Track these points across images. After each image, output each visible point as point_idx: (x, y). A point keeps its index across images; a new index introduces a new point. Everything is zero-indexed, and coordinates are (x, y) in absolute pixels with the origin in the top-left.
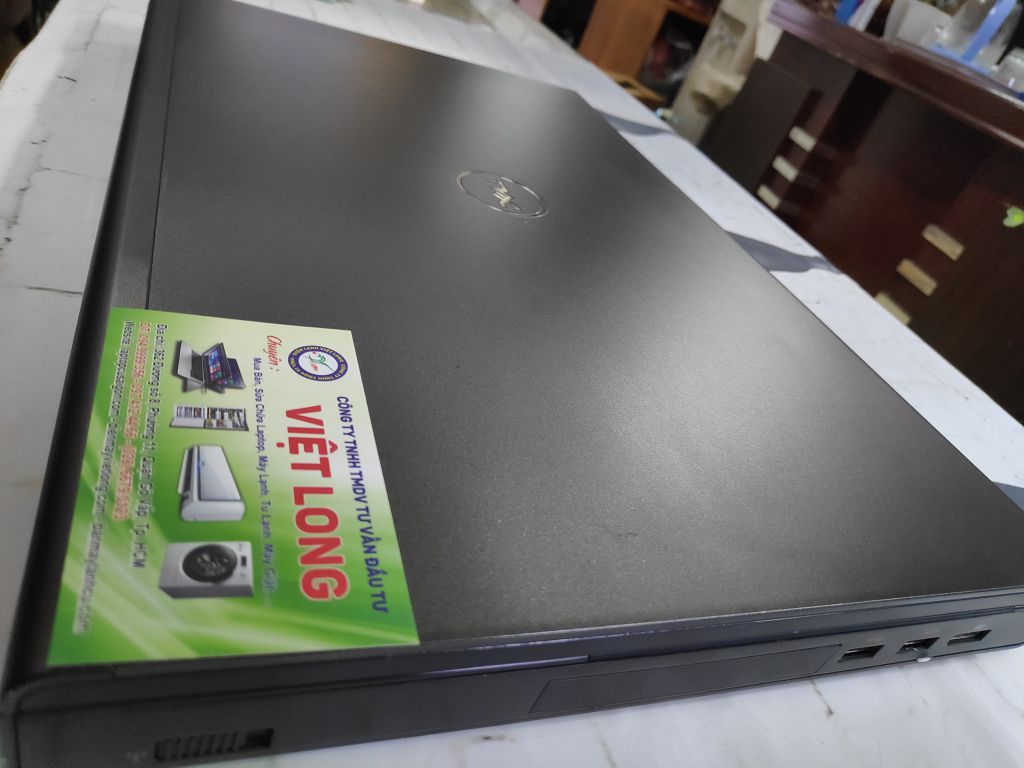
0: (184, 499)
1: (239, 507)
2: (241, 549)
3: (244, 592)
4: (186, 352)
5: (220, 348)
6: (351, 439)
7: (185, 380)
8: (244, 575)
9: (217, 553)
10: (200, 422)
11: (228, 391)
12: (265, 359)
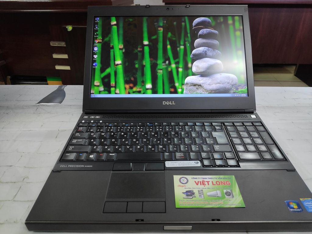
0: (218, 196)
1: (218, 191)
2: (225, 191)
3: (231, 191)
4: (186, 197)
5: (184, 193)
6: (201, 178)
7: (193, 197)
8: (229, 191)
9: (226, 193)
10: (202, 195)
11: (194, 192)
12: (185, 187)
